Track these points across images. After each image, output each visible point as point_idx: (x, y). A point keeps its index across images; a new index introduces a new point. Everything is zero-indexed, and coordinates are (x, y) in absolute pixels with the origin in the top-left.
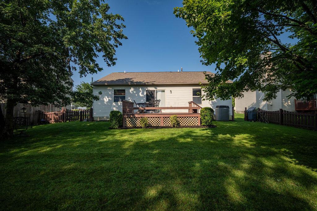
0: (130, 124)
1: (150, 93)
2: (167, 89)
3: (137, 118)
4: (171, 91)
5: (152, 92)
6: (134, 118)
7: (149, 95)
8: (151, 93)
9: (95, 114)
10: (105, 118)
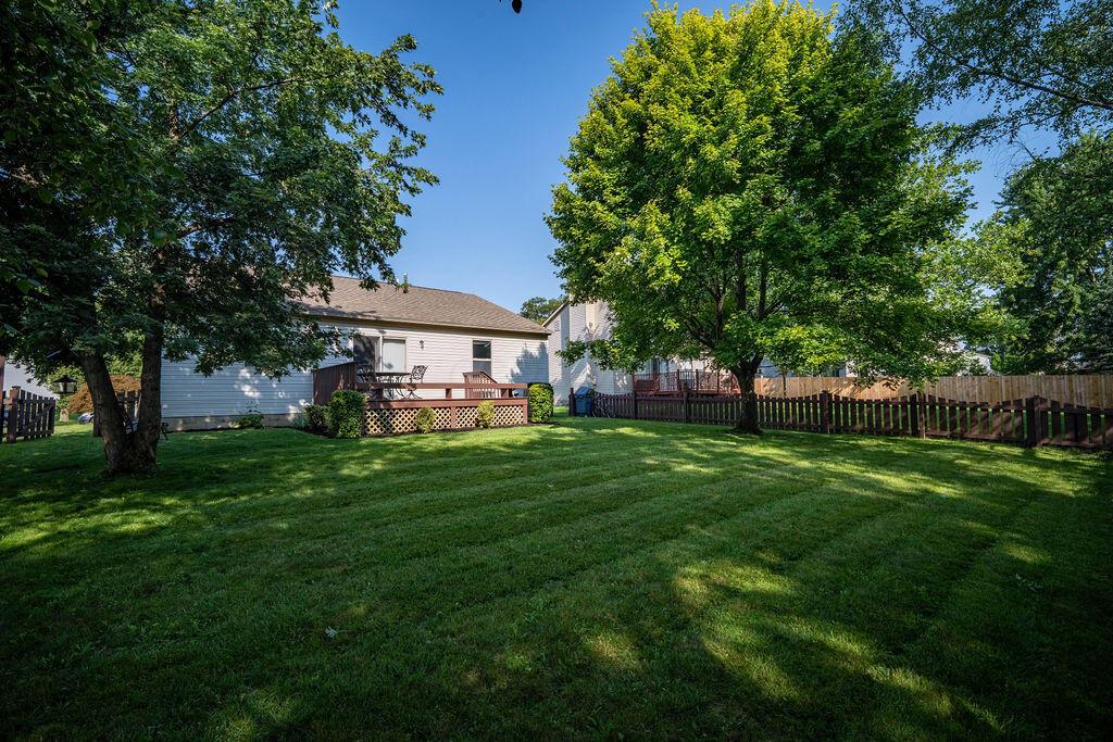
0: (375, 426)
1: (364, 344)
2: (413, 337)
3: (394, 410)
4: (421, 342)
5: (370, 342)
6: (388, 410)
7: (362, 349)
8: (368, 345)
9: (165, 406)
10: (207, 420)
